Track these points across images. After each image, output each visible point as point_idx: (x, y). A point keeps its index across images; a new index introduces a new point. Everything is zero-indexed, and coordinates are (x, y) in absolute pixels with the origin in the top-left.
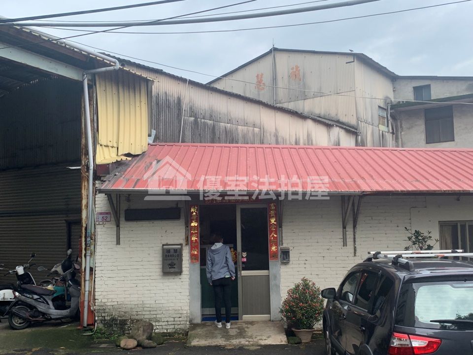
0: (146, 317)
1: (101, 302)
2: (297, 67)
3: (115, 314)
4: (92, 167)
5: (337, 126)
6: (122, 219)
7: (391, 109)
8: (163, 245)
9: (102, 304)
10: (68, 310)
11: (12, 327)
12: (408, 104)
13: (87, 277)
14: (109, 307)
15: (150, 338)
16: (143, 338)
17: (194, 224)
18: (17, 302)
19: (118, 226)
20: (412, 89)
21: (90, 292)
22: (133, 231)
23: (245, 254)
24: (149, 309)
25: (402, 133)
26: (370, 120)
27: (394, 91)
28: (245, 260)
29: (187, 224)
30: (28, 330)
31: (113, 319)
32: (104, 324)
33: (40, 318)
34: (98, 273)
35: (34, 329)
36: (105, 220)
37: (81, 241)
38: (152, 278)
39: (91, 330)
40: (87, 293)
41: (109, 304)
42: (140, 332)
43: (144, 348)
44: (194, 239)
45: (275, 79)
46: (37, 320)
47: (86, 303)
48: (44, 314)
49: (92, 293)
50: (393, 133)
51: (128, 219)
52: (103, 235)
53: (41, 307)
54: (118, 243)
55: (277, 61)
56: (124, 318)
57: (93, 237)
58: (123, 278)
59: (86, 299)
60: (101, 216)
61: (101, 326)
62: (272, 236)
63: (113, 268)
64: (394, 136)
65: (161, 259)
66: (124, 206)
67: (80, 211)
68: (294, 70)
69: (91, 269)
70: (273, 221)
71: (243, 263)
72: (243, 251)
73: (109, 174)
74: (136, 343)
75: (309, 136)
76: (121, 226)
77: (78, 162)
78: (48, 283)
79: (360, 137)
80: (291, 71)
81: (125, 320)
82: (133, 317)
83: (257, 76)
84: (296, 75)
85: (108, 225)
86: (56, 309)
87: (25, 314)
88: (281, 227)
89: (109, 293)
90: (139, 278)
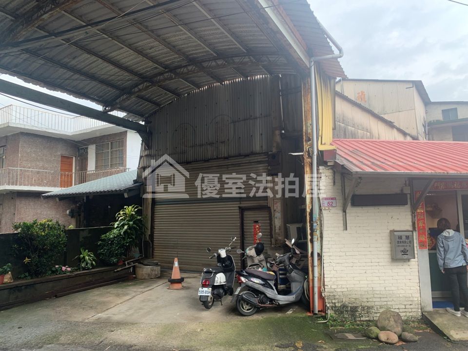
0: (376, 303)
1: (331, 288)
2: (362, 92)
3: (346, 300)
4: (315, 153)
6: (349, 205)
8: (391, 231)
9: (332, 290)
10: (294, 296)
12: (438, 122)
14: (339, 294)
17: (420, 210)
19: (344, 211)
20: (441, 111)
21: (318, 277)
22: (359, 216)
24: (379, 296)
26: (421, 133)
29: (413, 210)
31: (344, 306)
32: (335, 311)
33: (268, 304)
34: (326, 258)
36: (330, 205)
38: (380, 264)
39: (324, 318)
41: (339, 290)
42: (392, 323)
44: (421, 224)
47: (316, 290)
48: (271, 300)
49: (322, 279)
51: (352, 205)
52: (330, 221)
54: (345, 228)
55: (344, 88)
56: (355, 305)
58: (351, 264)
60: (326, 202)
61: (332, 313)
63: (341, 254)
68: (360, 94)
69: (318, 255)
76: (347, 211)
80: (357, 95)
81: (356, 307)
82: (363, 304)
84: (361, 98)
85: (333, 210)
86: (279, 294)
89: (339, 279)
90: (368, 264)
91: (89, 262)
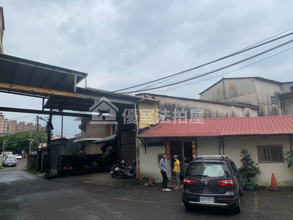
0: (155, 177)
2: (232, 85)
3: (146, 176)
4: (138, 130)
5: (247, 107)
6: (147, 145)
7: (279, 97)
8: (158, 154)
9: (142, 172)
10: (133, 174)
11: (118, 179)
12: (288, 94)
13: (138, 164)
14: (144, 174)
15: (154, 183)
16: (151, 183)
17: (168, 147)
18: (120, 171)
19: (145, 148)
20: (289, 87)
21: (138, 168)
22: (150, 149)
23: (185, 158)
25: (287, 107)
26: (266, 103)
27: (281, 89)
28: (186, 160)
29: (166, 147)
30: (122, 180)
31: (145, 177)
32: (143, 179)
33: (125, 176)
34: (140, 163)
35: (123, 179)
36: (142, 146)
37: (136, 153)
39: (139, 180)
40: (138, 169)
41: (144, 172)
42: (151, 182)
43: (151, 186)
44: (168, 152)
45: (224, 90)
46: (125, 177)
47: (137, 172)
48: (126, 175)
49: (139, 169)
50: (282, 107)
51: (148, 146)
52: (142, 150)
53: (126, 173)
54: (146, 153)
55: (224, 83)
56: (148, 177)
57: (139, 151)
58: (147, 165)
59: (137, 170)
61: (142, 179)
62: (194, 151)
63: (145, 161)
64: (283, 109)
65: (158, 159)
66: (147, 141)
67: (135, 143)
68: (231, 86)
69: (139, 161)
70: (194, 146)
71: (185, 160)
72: (185, 156)
73: (142, 132)
74: (148, 185)
75: (232, 112)
77: (134, 129)
78: (129, 166)
79: (260, 111)
80: (230, 86)
82: (151, 177)
83: (218, 90)
84: (232, 88)
85: (143, 147)
86: (130, 173)
87: (121, 175)
88: (197, 148)
89: (144, 169)
90: (152, 165)
91: (95, 165)
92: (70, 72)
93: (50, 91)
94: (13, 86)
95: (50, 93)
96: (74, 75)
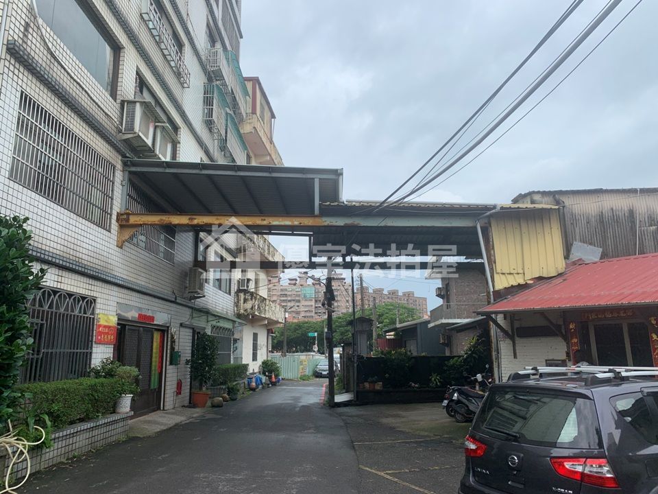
4: (492, 293)
6: (516, 336)
8: (546, 360)
17: (574, 340)
29: (567, 340)
36: (505, 337)
37: (493, 356)
52: (505, 349)
54: (515, 356)
60: (501, 334)
62: (656, 353)
66: (517, 325)
70: (655, 336)
73: (500, 298)
76: (515, 342)
85: (507, 341)
91: (435, 382)
92: (304, 174)
93: (265, 220)
94: (195, 219)
95: (265, 223)
96: (314, 179)
